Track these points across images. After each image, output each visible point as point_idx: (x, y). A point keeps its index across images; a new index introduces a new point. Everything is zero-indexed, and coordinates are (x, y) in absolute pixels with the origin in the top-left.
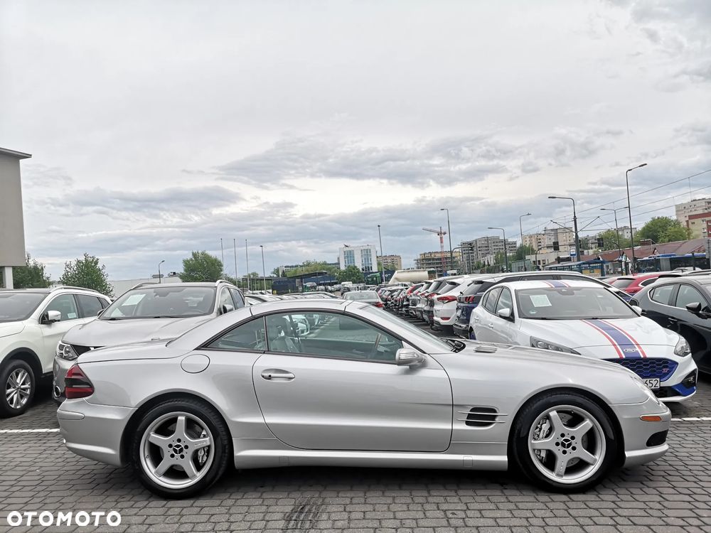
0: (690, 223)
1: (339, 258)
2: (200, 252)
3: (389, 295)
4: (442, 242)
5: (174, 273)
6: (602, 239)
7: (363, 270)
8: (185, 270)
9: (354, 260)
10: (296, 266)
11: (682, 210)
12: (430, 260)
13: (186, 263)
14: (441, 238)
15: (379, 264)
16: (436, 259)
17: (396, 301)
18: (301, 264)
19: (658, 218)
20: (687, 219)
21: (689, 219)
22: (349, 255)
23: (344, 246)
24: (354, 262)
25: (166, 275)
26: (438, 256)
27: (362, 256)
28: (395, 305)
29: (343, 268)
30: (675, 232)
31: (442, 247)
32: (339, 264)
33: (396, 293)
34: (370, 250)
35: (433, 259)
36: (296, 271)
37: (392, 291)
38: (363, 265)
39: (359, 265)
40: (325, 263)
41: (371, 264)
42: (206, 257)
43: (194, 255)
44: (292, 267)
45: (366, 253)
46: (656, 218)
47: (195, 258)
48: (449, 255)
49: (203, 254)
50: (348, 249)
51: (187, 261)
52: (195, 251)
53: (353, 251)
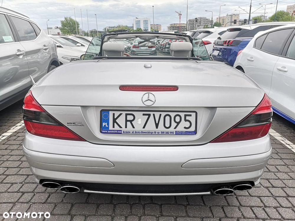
0: (293, 15)
1: (133, 24)
2: (68, 17)
3: (157, 42)
4: (180, 19)
5: (57, 27)
7: (144, 30)
8: (62, 26)
9: (140, 25)
10: (114, 27)
11: (289, 9)
12: (174, 27)
13: (62, 22)
14: (180, 17)
15: (151, 28)
16: (177, 27)
18: (116, 26)
20: (293, 12)
21: (294, 12)
22: (138, 22)
23: (135, 18)
24: (140, 26)
25: (53, 28)
26: (178, 25)
27: (144, 23)
29: (135, 29)
30: (287, 18)
31: (180, 21)
32: (133, 27)
34: (148, 21)
35: (176, 27)
36: (114, 29)
37: (159, 41)
38: (144, 28)
39: (142, 28)
40: (127, 26)
41: (148, 28)
42: (71, 20)
43: (66, 19)
44: (112, 27)
45: (146, 22)
46: (279, 11)
47: (66, 20)
48: (183, 25)
49: (70, 18)
50: (137, 19)
51: (63, 21)
52: (66, 17)
53: (140, 21)
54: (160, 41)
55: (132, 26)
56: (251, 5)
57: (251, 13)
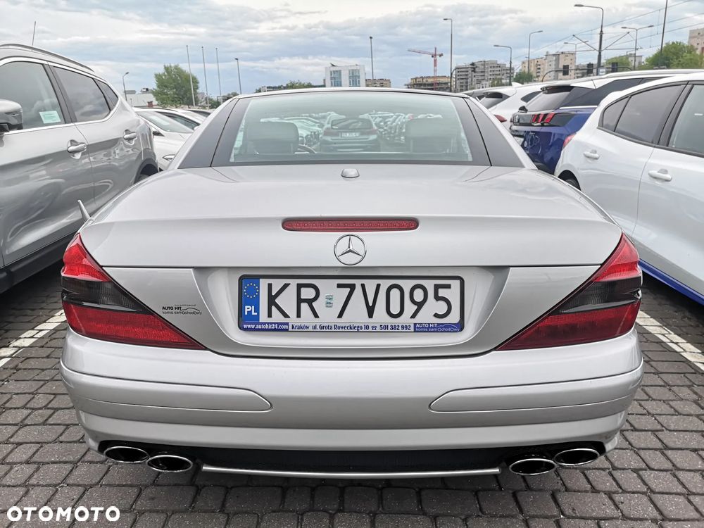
1: (324, 80)
2: (173, 65)
3: (381, 122)
4: (435, 65)
5: (147, 89)
6: (617, 63)
8: (158, 87)
9: (340, 81)
10: (279, 87)
11: (694, 37)
12: (421, 85)
13: (158, 77)
14: (435, 61)
16: (429, 85)
17: (391, 128)
18: (285, 85)
19: (673, 43)
20: (702, 46)
22: (336, 76)
23: (330, 65)
25: (138, 92)
26: (430, 81)
27: (350, 78)
28: (390, 133)
30: (691, 59)
31: (435, 71)
32: (325, 86)
33: (391, 119)
34: (359, 71)
35: (425, 84)
37: (384, 118)
40: (311, 85)
42: (180, 72)
43: (166, 69)
44: (275, 87)
45: (354, 74)
46: (671, 43)
47: (168, 72)
48: (442, 80)
49: (176, 68)
50: (334, 69)
51: (160, 75)
52: (168, 65)
53: (340, 71)
54: (387, 120)
55: (322, 84)
56: (602, 31)
57: (603, 48)
